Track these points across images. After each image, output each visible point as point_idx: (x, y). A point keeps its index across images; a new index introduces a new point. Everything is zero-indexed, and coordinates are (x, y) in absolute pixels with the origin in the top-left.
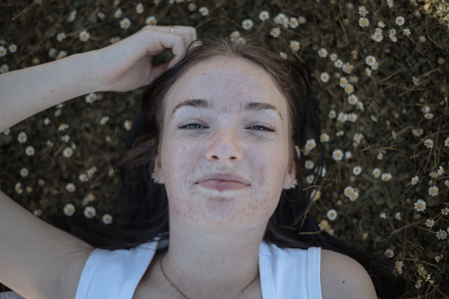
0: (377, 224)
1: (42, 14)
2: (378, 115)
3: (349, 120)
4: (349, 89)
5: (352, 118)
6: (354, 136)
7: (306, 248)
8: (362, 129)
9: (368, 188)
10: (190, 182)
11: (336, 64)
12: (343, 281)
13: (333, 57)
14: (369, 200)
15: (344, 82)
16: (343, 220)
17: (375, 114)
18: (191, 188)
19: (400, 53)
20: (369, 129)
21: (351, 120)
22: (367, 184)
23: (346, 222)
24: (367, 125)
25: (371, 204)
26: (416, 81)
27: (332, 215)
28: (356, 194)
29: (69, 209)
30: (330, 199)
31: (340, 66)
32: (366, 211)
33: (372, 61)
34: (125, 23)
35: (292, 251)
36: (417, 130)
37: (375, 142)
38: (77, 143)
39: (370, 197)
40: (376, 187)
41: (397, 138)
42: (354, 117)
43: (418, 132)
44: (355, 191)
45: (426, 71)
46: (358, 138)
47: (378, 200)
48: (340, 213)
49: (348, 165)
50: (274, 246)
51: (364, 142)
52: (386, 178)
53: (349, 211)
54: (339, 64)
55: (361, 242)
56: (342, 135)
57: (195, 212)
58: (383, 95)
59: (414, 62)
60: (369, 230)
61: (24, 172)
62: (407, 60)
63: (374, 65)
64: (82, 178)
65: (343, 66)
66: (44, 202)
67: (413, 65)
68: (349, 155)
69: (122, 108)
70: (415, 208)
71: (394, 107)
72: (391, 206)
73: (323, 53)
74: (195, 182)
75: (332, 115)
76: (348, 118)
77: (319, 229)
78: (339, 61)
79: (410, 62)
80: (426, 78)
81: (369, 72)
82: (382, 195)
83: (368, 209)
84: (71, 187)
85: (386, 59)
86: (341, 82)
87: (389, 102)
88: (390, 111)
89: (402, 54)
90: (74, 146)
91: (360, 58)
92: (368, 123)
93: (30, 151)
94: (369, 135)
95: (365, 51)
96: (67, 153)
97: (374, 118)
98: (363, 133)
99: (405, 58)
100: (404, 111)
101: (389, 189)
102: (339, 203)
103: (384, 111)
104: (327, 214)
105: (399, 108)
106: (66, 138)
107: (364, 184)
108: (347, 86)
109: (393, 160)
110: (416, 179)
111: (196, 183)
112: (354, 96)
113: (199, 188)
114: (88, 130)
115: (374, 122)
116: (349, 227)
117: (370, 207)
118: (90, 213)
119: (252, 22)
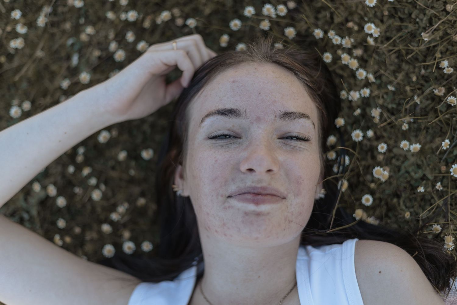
0: (419, 199)
1: (47, 67)
2: (395, 83)
3: (363, 95)
4: (354, 64)
5: (365, 93)
6: (372, 112)
7: (341, 243)
8: (381, 101)
9: (403, 162)
10: (222, 196)
11: (334, 42)
12: (379, 272)
13: (332, 34)
14: (407, 175)
15: (345, 58)
16: (383, 203)
17: (391, 83)
18: (224, 203)
19: (404, 11)
20: (388, 100)
21: (365, 96)
22: (402, 159)
23: (387, 204)
24: (385, 96)
25: (409, 179)
26: (426, 37)
27: (367, 200)
28: (386, 174)
29: (108, 250)
30: (364, 184)
31: (339, 42)
32: (405, 188)
33: (372, 29)
34: (120, 55)
35: (327, 248)
36: (438, 89)
37: (399, 111)
38: (106, 183)
39: (407, 172)
40: (412, 160)
41: (421, 102)
42: (366, 92)
43: (440, 91)
44: (384, 170)
45: (436, 23)
46: (376, 113)
47: (415, 173)
48: (377, 195)
49: (375, 143)
50: (309, 248)
51: (385, 115)
52: (414, 149)
53: (387, 192)
54: (336, 40)
55: (407, 222)
56: (360, 113)
57: (229, 228)
58: (396, 61)
59: (421, 16)
60: (413, 207)
61: (61, 223)
62: (413, 16)
63: (375, 32)
64: (114, 217)
65: (342, 41)
66: (89, 247)
67: (422, 20)
68: (370, 133)
69: (139, 139)
70: (452, 174)
71: (411, 70)
72: (430, 177)
73: (318, 33)
74: (227, 195)
75: (344, 95)
76: (360, 95)
77: (354, 219)
78: (337, 37)
79: (417, 17)
80: (437, 30)
81: (371, 41)
82: (419, 167)
83: (408, 186)
84: (106, 228)
85: (391, 21)
86: (342, 59)
87: (405, 66)
88: (407, 75)
89: (406, 12)
90: (103, 187)
91: (362, 28)
92: (387, 93)
93: (61, 202)
94: (390, 106)
95: (366, 19)
96: (96, 195)
97: (391, 88)
98: (382, 107)
99: (410, 14)
100: (423, 71)
101: (426, 158)
102: (373, 185)
103: (400, 76)
104: (362, 200)
105: (417, 70)
106: (93, 181)
107: (398, 160)
108: (350, 61)
109: (423, 126)
110: (447, 143)
111: (229, 197)
112: (362, 69)
113: (233, 202)
114: (113, 168)
115: (392, 91)
116: (390, 209)
117: (408, 182)
118: (129, 248)
119: (240, 21)
